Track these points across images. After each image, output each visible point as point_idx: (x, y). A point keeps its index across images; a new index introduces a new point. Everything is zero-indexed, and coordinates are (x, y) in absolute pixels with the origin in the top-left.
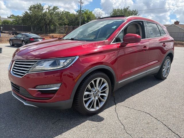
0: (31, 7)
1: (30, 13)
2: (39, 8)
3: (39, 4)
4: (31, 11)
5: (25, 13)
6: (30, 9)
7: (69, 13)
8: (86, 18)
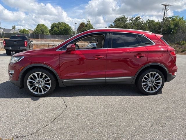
0: (116, 20)
1: (114, 25)
2: (122, 20)
3: (123, 16)
4: (115, 24)
5: (110, 25)
6: (115, 22)
7: (154, 21)
8: (172, 25)
